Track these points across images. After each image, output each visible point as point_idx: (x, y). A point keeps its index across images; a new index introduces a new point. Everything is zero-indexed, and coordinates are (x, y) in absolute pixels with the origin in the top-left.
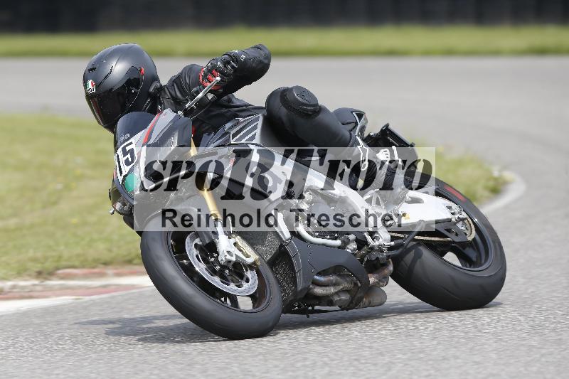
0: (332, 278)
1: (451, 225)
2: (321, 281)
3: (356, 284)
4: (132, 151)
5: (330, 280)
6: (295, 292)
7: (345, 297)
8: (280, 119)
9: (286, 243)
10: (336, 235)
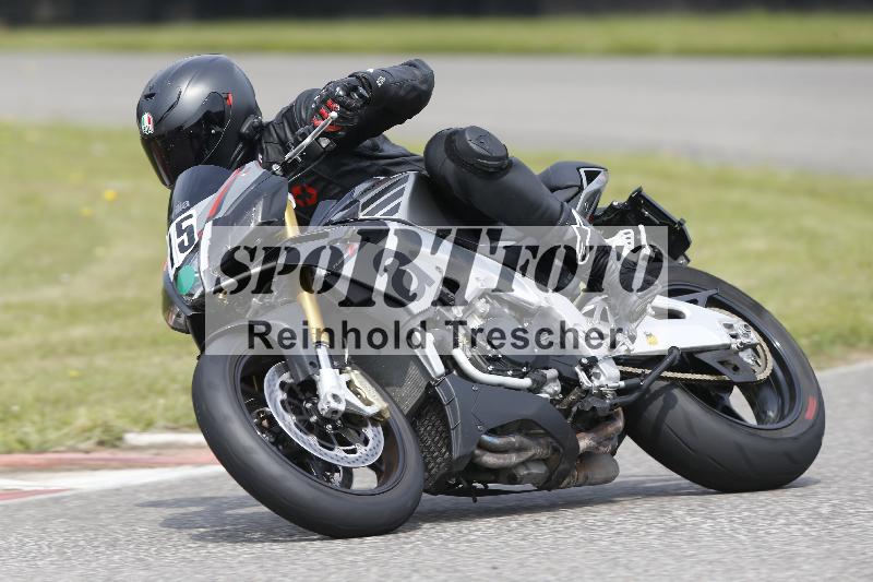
0: (513, 439)
1: (729, 354)
2: (494, 444)
3: (555, 450)
4: (190, 229)
5: (509, 443)
6: (450, 462)
7: (538, 470)
9: (436, 381)
10: (524, 370)
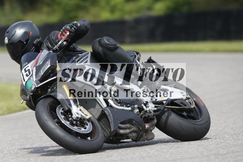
0: (128, 125)
1: (183, 101)
2: (123, 127)
3: (139, 128)
4: (29, 70)
5: (126, 126)
6: (111, 132)
7: (134, 135)
8: (99, 53)
9: (104, 109)
10: (128, 105)
